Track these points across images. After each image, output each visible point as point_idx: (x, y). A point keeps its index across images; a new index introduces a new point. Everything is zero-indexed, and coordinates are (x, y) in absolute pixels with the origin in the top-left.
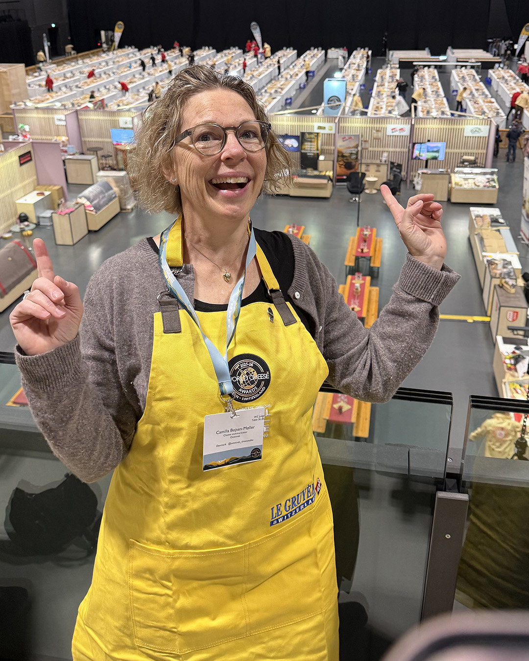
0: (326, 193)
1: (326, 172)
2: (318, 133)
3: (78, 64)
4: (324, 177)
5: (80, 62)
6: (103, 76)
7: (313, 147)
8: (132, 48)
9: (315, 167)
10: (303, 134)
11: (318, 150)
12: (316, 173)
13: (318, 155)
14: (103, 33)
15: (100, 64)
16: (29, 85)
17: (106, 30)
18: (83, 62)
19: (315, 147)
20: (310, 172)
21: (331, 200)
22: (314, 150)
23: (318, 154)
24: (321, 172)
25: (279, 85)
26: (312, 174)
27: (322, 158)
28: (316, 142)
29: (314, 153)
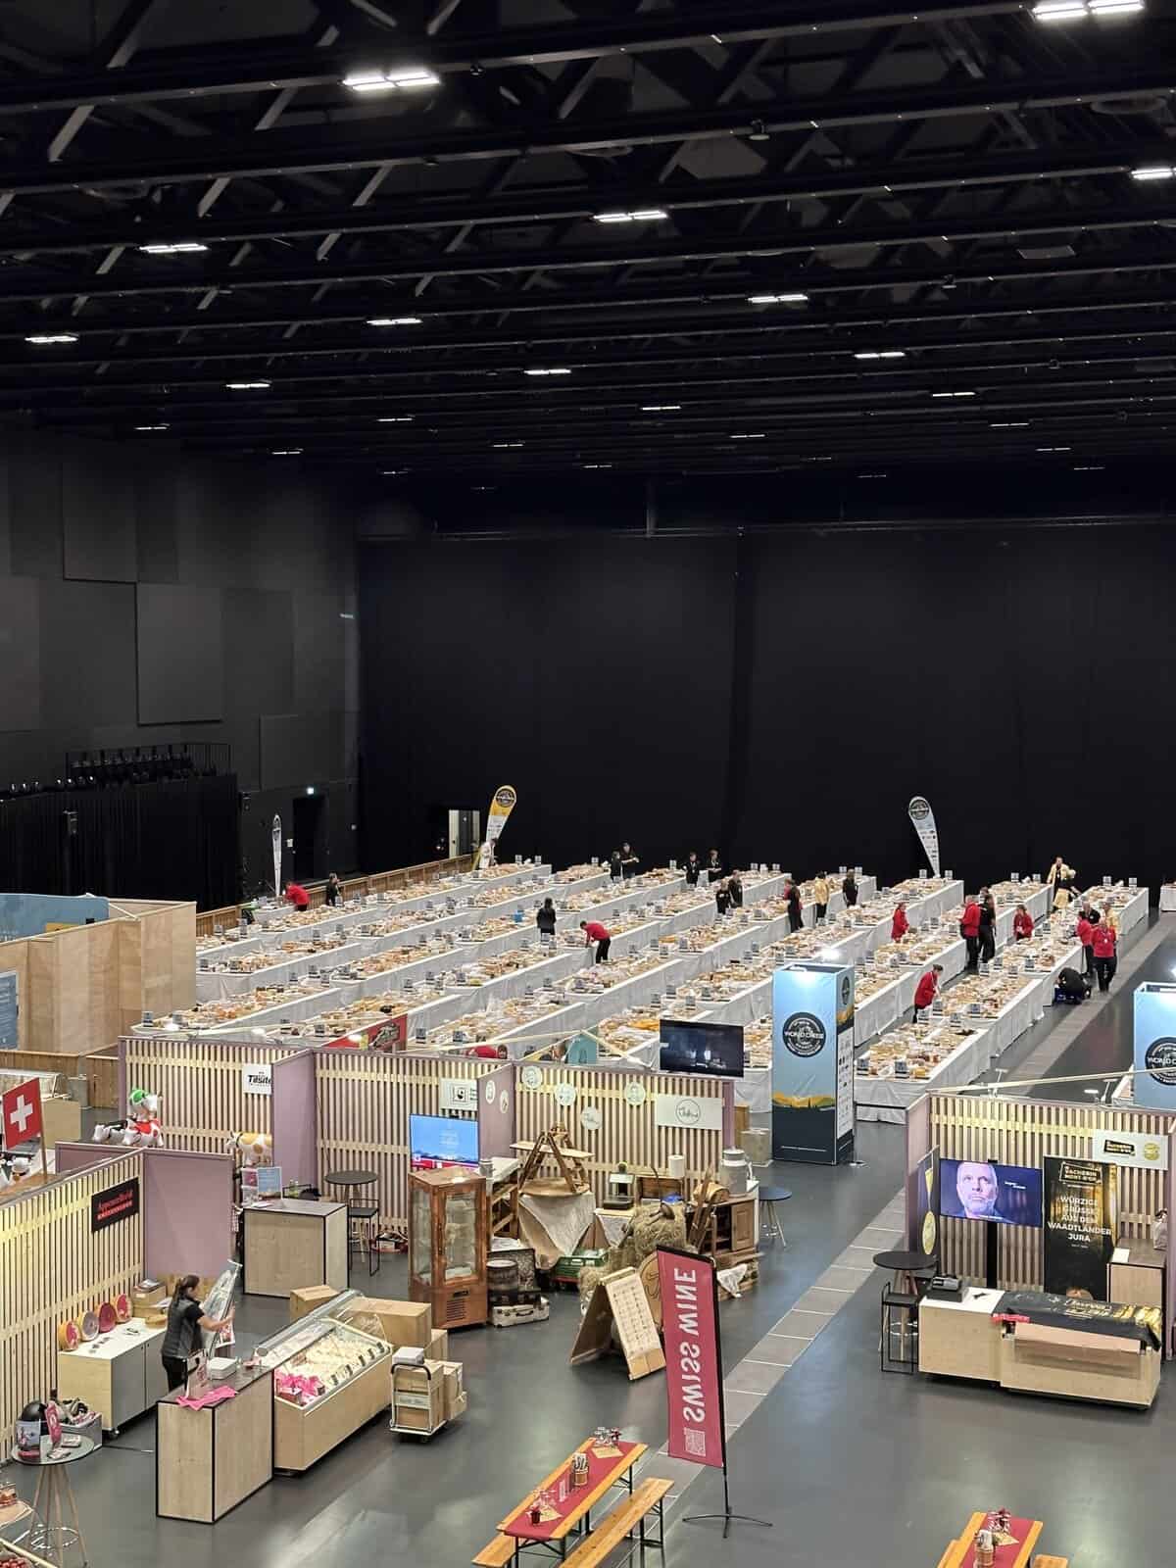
0: (1138, 1390)
1: (1137, 1309)
2: (1106, 1166)
3: (364, 903)
4: (1127, 1329)
5: (371, 899)
6: (432, 943)
7: (1088, 1211)
8: (533, 862)
9: (1099, 1291)
10: (1052, 1165)
11: (1106, 1225)
12: (1098, 1310)
13: (1108, 1246)
14: (454, 816)
15: (430, 906)
16: (204, 965)
17: (465, 807)
18: (381, 899)
19: (1099, 1212)
20: (1079, 1304)
21: (1157, 1417)
22: (1093, 1225)
23: (1107, 1238)
24: (1116, 1307)
25: (986, 991)
26: (1083, 1315)
27: (1120, 1255)
28: (1099, 1196)
29: (1092, 1235)
